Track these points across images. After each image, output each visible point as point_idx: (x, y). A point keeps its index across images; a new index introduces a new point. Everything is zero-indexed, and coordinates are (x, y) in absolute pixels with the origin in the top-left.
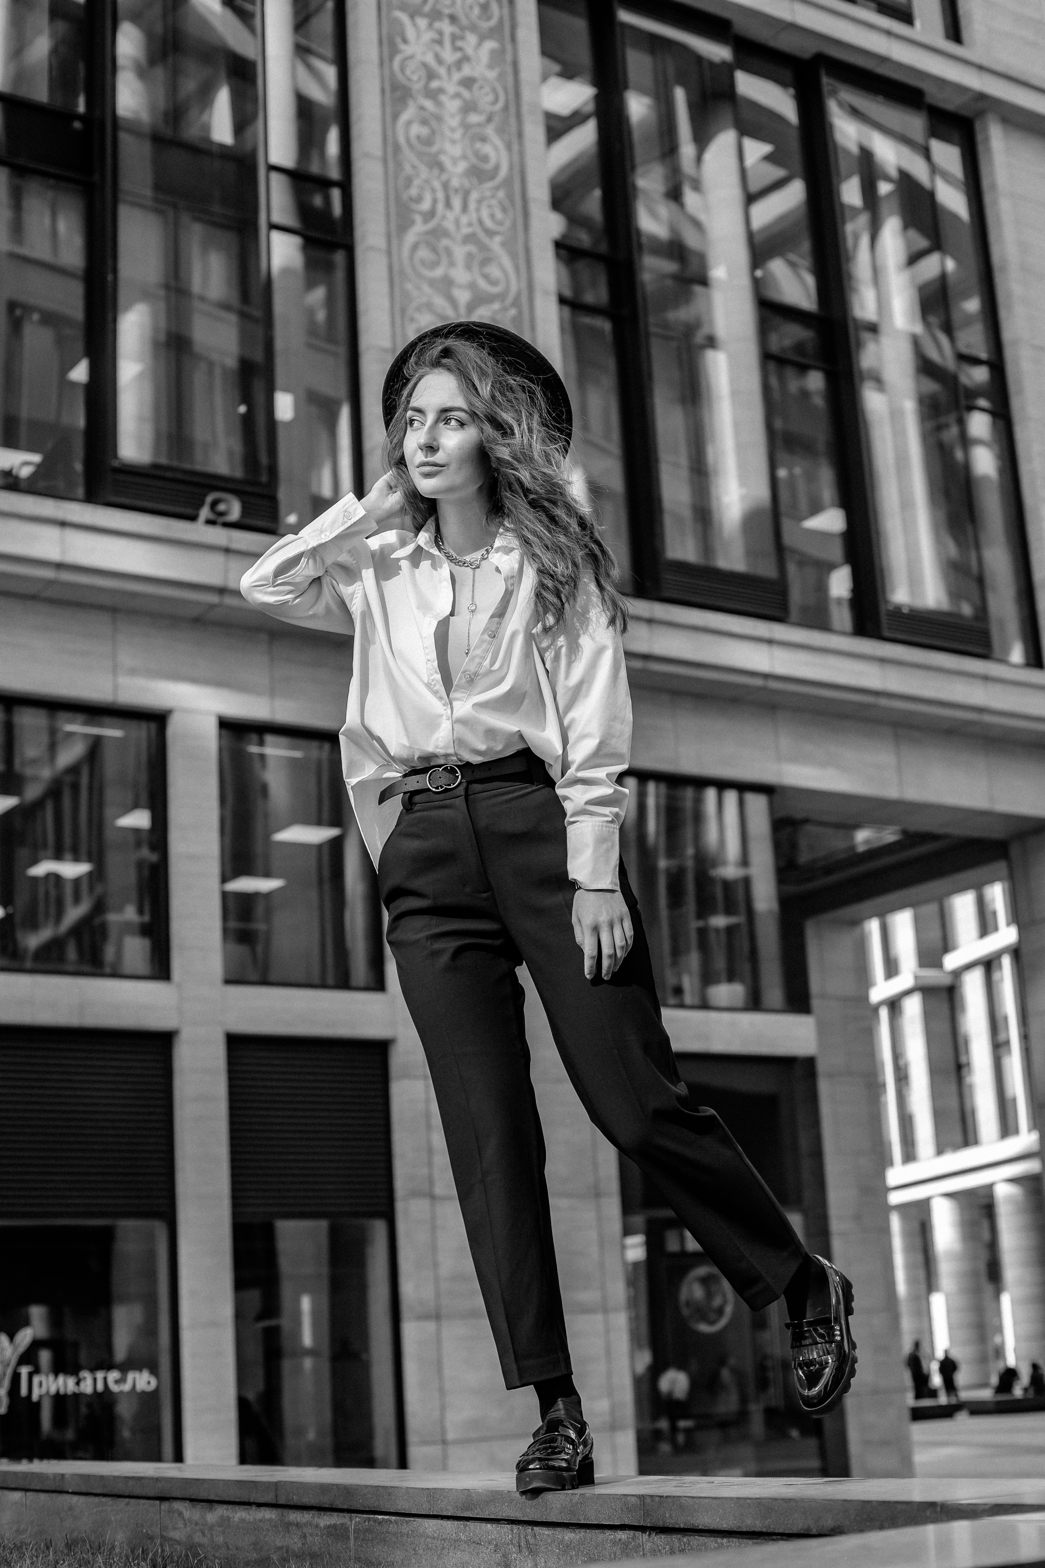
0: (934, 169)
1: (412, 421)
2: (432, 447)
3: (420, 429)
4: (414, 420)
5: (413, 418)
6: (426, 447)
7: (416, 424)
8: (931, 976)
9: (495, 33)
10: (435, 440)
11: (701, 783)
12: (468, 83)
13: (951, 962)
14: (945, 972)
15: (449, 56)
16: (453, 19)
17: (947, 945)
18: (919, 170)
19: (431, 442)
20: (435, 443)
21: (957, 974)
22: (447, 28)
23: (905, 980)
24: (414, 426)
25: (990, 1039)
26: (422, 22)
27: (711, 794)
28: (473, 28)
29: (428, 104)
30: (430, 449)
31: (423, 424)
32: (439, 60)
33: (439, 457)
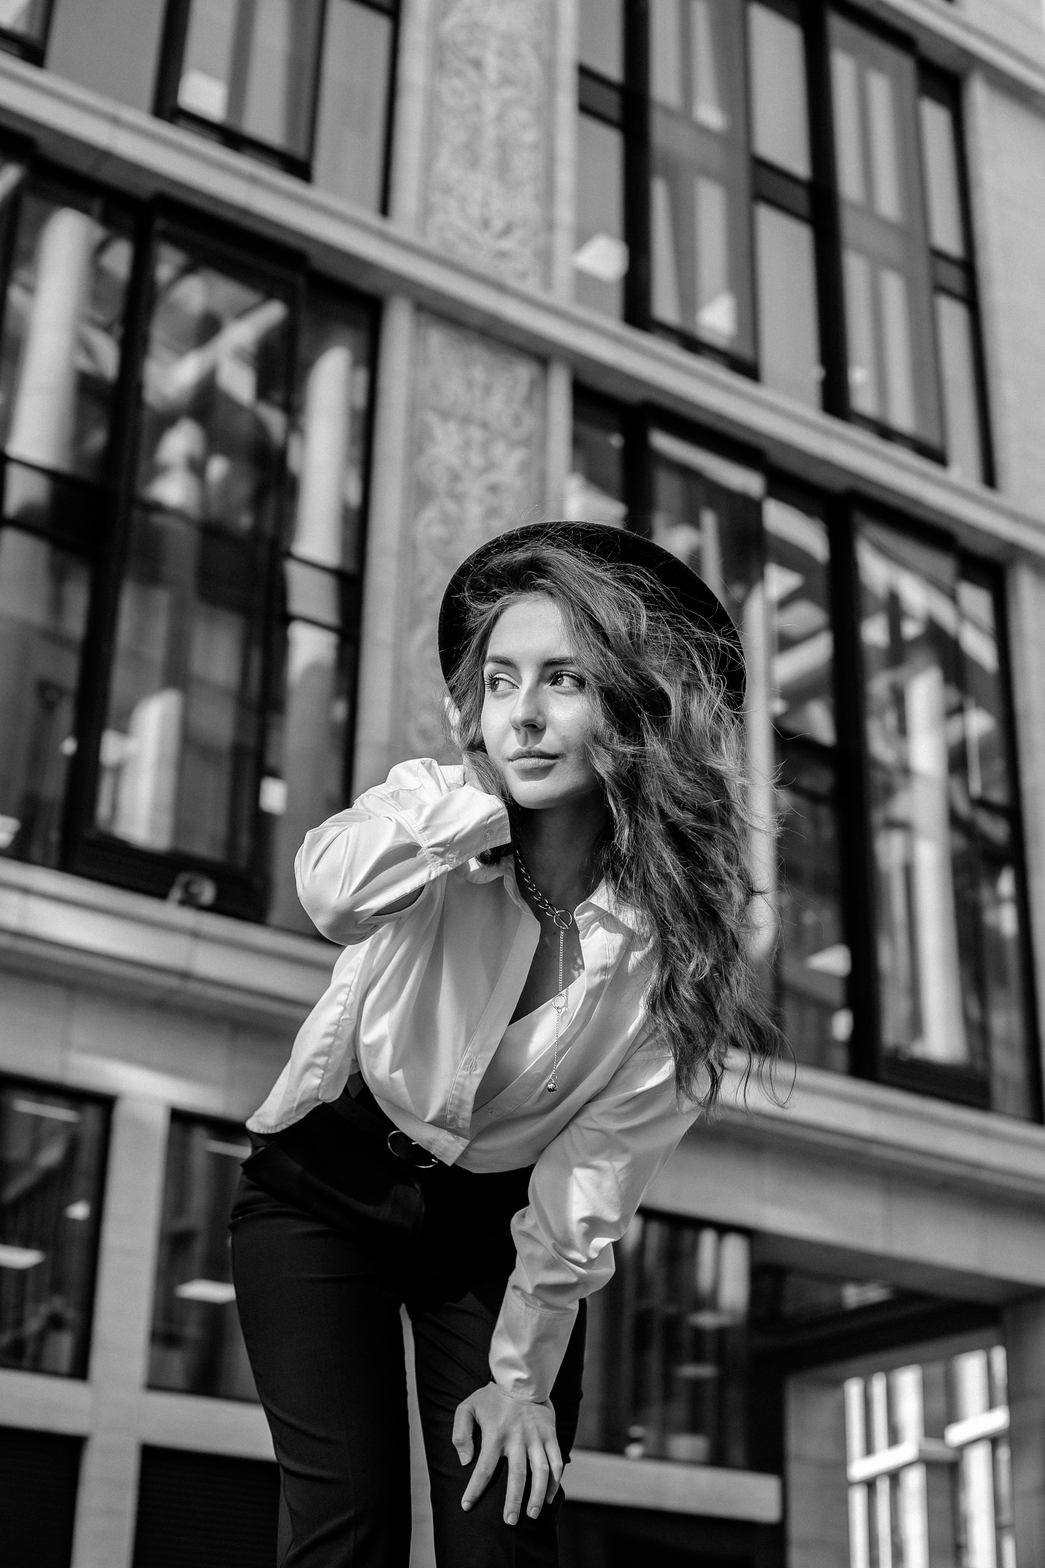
0: (962, 615)
1: (494, 682)
2: (534, 726)
3: (509, 694)
4: (498, 679)
5: (497, 676)
6: (526, 726)
7: (502, 686)
8: (935, 1449)
9: (526, 442)
10: (539, 713)
11: (699, 1224)
12: (494, 489)
13: (956, 1434)
14: (948, 1447)
15: (476, 460)
16: (485, 426)
17: (952, 1415)
18: (945, 615)
19: (532, 716)
20: (540, 719)
21: (962, 1448)
22: (476, 433)
23: (907, 1450)
24: (498, 690)
25: (994, 1518)
26: (452, 426)
27: (708, 1239)
28: (504, 435)
29: (451, 507)
30: (531, 729)
31: (514, 685)
32: (466, 463)
33: (549, 742)
